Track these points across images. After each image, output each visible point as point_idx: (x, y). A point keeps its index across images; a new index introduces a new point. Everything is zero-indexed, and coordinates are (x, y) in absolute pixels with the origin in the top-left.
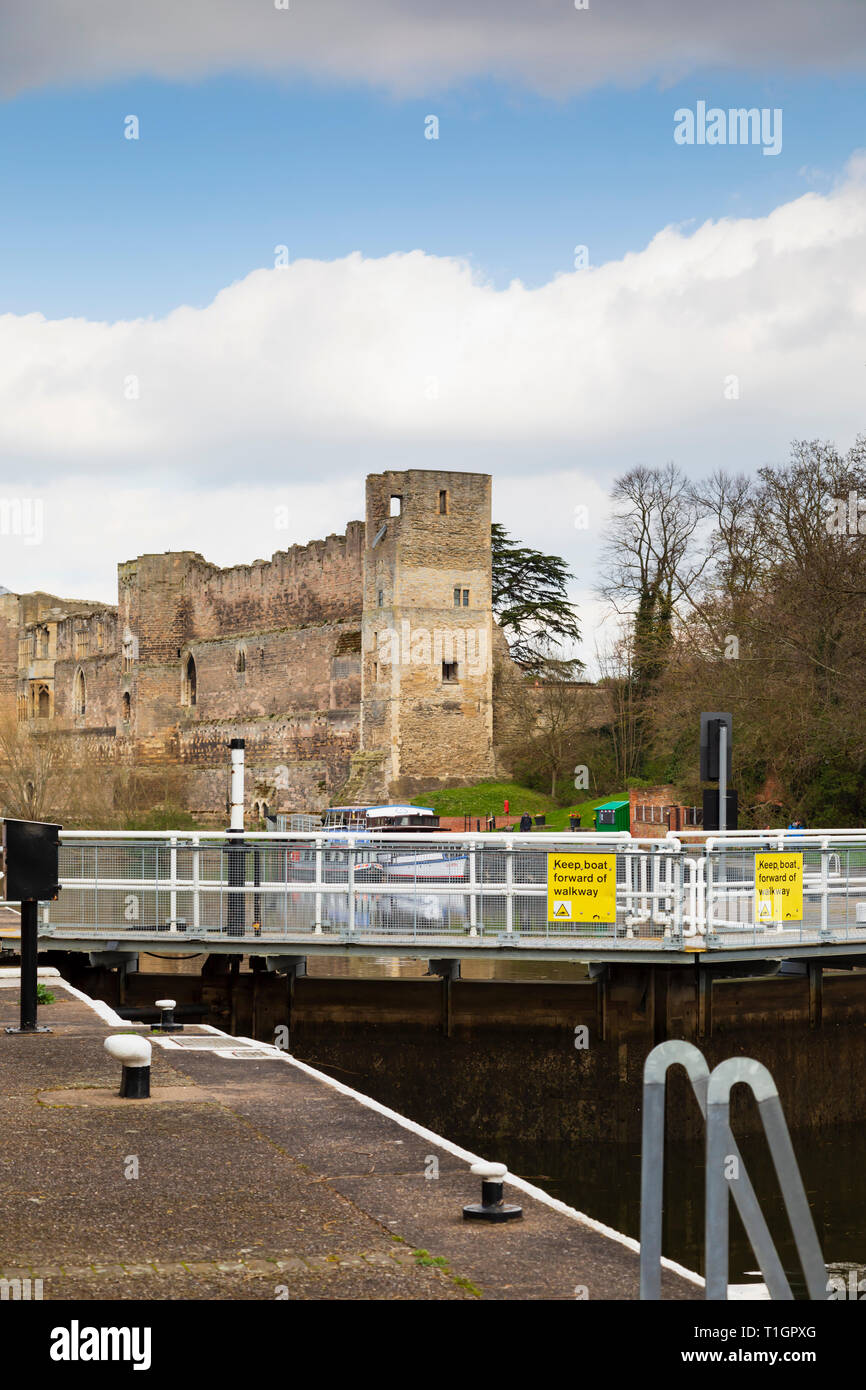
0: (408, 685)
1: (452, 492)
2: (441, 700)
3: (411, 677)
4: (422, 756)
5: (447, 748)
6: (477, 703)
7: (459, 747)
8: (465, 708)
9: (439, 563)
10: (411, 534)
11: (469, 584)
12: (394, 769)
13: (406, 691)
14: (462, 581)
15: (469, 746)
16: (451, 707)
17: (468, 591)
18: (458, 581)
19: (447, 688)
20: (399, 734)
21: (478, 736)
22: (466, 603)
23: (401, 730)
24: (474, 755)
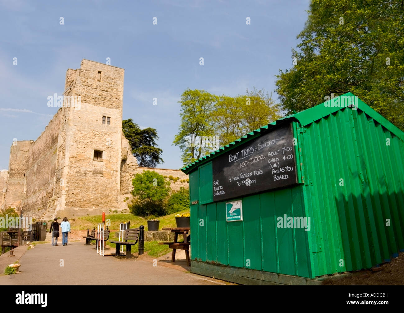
0: (73, 159)
1: (104, 73)
2: (92, 168)
3: (76, 156)
4: (79, 197)
5: (94, 194)
6: (112, 172)
7: (101, 193)
8: (106, 174)
9: (95, 103)
10: (81, 87)
11: (111, 115)
12: (62, 204)
13: (72, 162)
14: (107, 113)
15: (107, 193)
16: (98, 173)
17: (110, 118)
18: (105, 112)
19: (96, 163)
20: (67, 185)
21: (112, 188)
22: (109, 122)
23: (67, 183)
24: (109, 198)
